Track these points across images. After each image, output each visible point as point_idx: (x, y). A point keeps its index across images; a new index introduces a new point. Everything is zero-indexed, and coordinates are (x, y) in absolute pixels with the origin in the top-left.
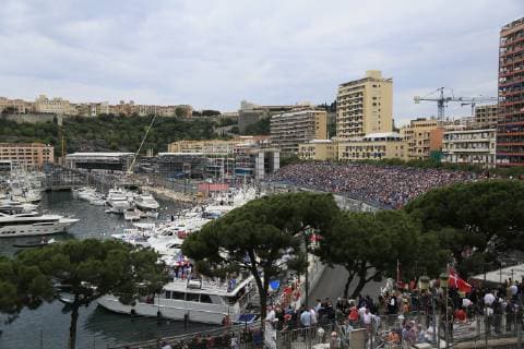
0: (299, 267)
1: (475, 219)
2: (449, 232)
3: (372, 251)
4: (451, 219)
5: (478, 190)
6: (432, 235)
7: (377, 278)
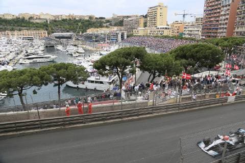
0: (133, 72)
1: (192, 57)
2: (184, 61)
3: (158, 67)
4: (184, 57)
5: (194, 47)
6: (178, 62)
7: (159, 76)
